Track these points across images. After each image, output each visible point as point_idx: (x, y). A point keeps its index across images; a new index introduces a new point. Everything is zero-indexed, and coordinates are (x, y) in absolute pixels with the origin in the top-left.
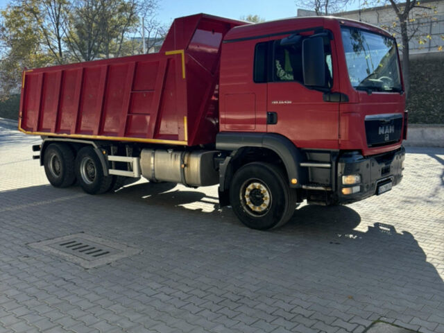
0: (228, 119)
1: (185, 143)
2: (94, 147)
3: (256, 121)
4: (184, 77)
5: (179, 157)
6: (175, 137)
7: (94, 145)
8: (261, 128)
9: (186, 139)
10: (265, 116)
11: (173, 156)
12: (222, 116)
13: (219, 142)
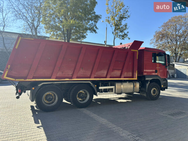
1: (136, 79)
3: (153, 72)
4: (137, 58)
5: (132, 84)
6: (133, 77)
7: (91, 83)
8: (154, 74)
9: (137, 78)
10: (155, 71)
11: (130, 84)
12: (145, 71)
13: (147, 78)
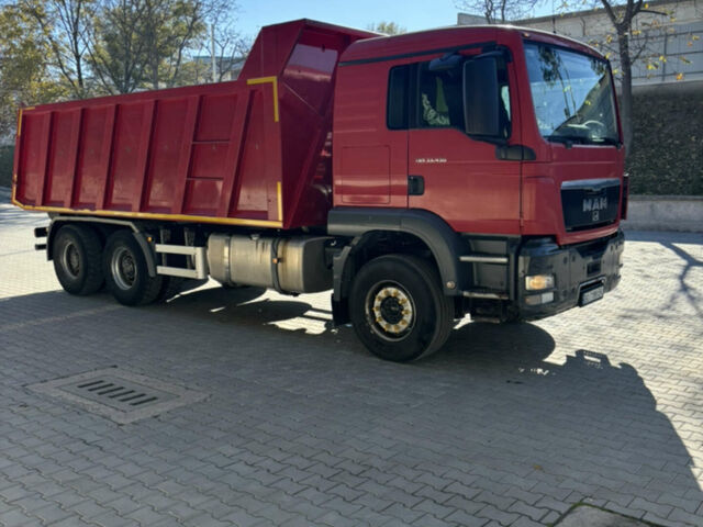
0: (347, 186)
1: (279, 225)
2: (133, 231)
3: (390, 191)
4: (277, 119)
5: (269, 246)
7: (134, 227)
8: (399, 201)
9: (281, 218)
10: (405, 182)
11: (260, 245)
12: (338, 182)
13: (332, 222)
